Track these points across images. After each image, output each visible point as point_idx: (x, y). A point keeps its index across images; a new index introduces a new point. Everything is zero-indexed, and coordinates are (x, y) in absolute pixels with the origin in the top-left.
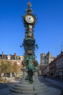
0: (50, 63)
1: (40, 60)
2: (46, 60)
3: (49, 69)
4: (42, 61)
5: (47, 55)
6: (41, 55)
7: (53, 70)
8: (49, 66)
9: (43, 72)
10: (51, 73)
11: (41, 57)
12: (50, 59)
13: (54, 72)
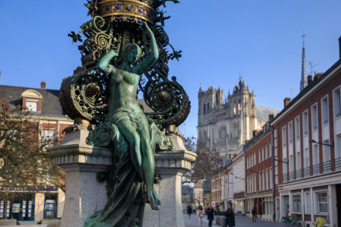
0: (248, 144)
1: (200, 126)
2: (224, 128)
4: (205, 133)
5: (230, 97)
6: (201, 95)
7: (267, 180)
8: (244, 158)
9: (213, 191)
10: (256, 199)
11: (202, 111)
12: (248, 119)
13: (271, 195)
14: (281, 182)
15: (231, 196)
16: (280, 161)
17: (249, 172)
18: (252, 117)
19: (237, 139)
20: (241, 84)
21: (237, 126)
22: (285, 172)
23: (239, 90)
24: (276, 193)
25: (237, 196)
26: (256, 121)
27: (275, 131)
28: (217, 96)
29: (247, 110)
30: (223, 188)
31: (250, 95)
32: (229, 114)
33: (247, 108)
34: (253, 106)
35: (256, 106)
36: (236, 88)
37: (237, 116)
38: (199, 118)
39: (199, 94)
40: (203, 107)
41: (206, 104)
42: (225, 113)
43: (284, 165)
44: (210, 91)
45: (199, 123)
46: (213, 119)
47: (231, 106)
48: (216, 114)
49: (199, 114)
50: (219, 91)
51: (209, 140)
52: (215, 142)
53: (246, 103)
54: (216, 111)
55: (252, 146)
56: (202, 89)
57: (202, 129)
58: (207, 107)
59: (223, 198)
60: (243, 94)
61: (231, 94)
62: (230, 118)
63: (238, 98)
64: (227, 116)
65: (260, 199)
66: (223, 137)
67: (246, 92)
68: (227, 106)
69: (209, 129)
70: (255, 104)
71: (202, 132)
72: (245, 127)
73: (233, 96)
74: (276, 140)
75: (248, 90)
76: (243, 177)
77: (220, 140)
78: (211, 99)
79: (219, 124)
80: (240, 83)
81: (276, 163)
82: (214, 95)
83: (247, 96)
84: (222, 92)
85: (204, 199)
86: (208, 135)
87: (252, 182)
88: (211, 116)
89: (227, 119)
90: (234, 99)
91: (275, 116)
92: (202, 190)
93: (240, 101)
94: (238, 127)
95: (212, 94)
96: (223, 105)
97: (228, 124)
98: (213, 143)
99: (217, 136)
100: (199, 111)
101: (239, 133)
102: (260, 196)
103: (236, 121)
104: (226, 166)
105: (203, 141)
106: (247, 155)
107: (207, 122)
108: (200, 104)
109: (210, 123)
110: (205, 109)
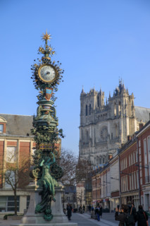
0: (124, 147)
1: (82, 126)
2: (106, 128)
3: (117, 175)
4: (87, 133)
5: (110, 99)
6: (83, 96)
7: (135, 181)
8: (118, 161)
9: (94, 189)
10: (128, 197)
11: (84, 112)
12: (128, 120)
13: (138, 194)
14: (144, 183)
15: (109, 194)
16: (143, 167)
17: (122, 174)
18: (132, 118)
19: (118, 139)
20: (121, 87)
21: (117, 126)
22: (146, 175)
23: (119, 93)
24: (141, 193)
25: (114, 194)
26: (136, 121)
28: (98, 98)
29: (128, 111)
30: (102, 187)
31: (130, 97)
32: (110, 115)
33: (127, 109)
34: (133, 107)
35: (135, 107)
36: (116, 90)
37: (118, 117)
38: (81, 119)
39: (81, 96)
40: (85, 108)
41: (88, 105)
42: (106, 114)
43: (146, 170)
44: (92, 93)
45: (81, 123)
46: (95, 120)
47: (112, 107)
48: (98, 115)
49: (81, 115)
50: (100, 93)
51: (91, 139)
52: (97, 141)
53: (126, 105)
54: (98, 112)
55: (124, 152)
56: (84, 92)
57: (84, 129)
58: (88, 108)
59: (102, 196)
60: (123, 96)
61: (112, 96)
62: (111, 119)
63: (119, 100)
64: (108, 117)
65: (131, 197)
66: (104, 136)
67: (126, 95)
68: (108, 108)
69: (91, 129)
70: (135, 105)
71: (84, 132)
72: (126, 127)
73: (114, 98)
74: (140, 149)
75: (127, 93)
76: (118, 177)
77: (102, 140)
78: (92, 101)
79: (100, 125)
81: (141, 168)
82: (95, 97)
83: (127, 99)
84: (103, 94)
85: (86, 198)
86: (90, 135)
87: (125, 182)
88: (92, 117)
89: (108, 120)
90: (114, 101)
91: (144, 124)
92: (83, 189)
93: (120, 103)
94: (119, 127)
95: (93, 96)
96: (104, 107)
97: (109, 124)
98: (95, 143)
99: (98, 135)
100: (81, 112)
101: (120, 133)
102: (131, 195)
103: (116, 121)
104: (105, 167)
105: (85, 141)
106: (120, 159)
107: (89, 122)
108: (82, 105)
109: (92, 124)
110: (86, 110)
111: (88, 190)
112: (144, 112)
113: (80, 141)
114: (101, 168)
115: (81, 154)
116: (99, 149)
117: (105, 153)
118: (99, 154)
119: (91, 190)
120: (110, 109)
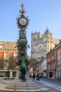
0: (49, 53)
2: (41, 47)
3: (46, 64)
4: (34, 48)
5: (43, 35)
6: (32, 34)
7: (53, 66)
9: (36, 69)
10: (50, 72)
12: (50, 43)
13: (54, 71)
14: (57, 67)
15: (42, 71)
16: (57, 61)
17: (48, 64)
19: (46, 51)
21: (45, 46)
22: (58, 64)
24: (56, 71)
25: (44, 71)
26: (53, 44)
27: (56, 51)
28: (38, 35)
29: (50, 40)
30: (40, 69)
31: (51, 35)
34: (52, 38)
36: (45, 32)
38: (32, 43)
41: (34, 38)
42: (41, 41)
43: (58, 62)
44: (36, 33)
45: (32, 45)
46: (37, 44)
47: (44, 39)
48: (38, 42)
49: (32, 42)
51: (35, 51)
52: (38, 52)
53: (49, 38)
55: (49, 55)
57: (33, 47)
58: (34, 39)
59: (40, 72)
60: (48, 34)
61: (44, 34)
62: (43, 43)
63: (46, 36)
64: (42, 42)
65: (51, 72)
66: (40, 50)
67: (49, 34)
69: (35, 47)
71: (33, 48)
72: (49, 46)
73: (44, 35)
74: (56, 54)
75: (50, 33)
76: (46, 65)
79: (39, 45)
80: (47, 30)
81: (56, 61)
82: (37, 35)
84: (40, 34)
85: (33, 72)
86: (35, 49)
87: (49, 66)
90: (44, 36)
91: (57, 45)
92: (32, 69)
96: (41, 38)
97: (42, 45)
98: (37, 52)
99: (38, 49)
100: (32, 41)
101: (46, 48)
102: (51, 71)
103: (45, 44)
104: (41, 61)
105: (33, 52)
106: (47, 58)
107: (34, 44)
108: (32, 38)
109: (36, 45)
110: (33, 40)
111: (34, 70)
112: (56, 40)
113: (31, 52)
114: (39, 62)
115: (31, 56)
116: (38, 55)
117: (41, 56)
118: (38, 57)
119: (35, 70)
120: (43, 39)
